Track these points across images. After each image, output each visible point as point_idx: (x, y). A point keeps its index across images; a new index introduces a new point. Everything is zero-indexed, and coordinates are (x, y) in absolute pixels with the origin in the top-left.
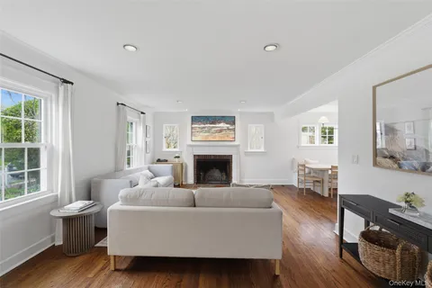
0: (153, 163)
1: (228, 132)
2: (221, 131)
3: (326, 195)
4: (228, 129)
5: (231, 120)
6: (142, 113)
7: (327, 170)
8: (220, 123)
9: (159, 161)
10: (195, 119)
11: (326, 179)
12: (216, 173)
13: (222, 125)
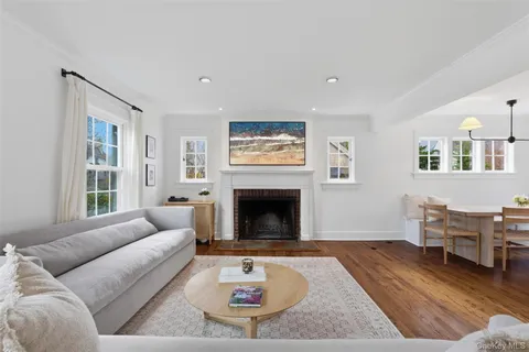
0: (161, 204)
1: (294, 149)
2: (280, 148)
3: (489, 263)
4: (293, 144)
5: (298, 129)
6: (134, 108)
7: (491, 216)
8: (279, 133)
9: (172, 199)
10: (235, 128)
11: (489, 232)
12: (272, 221)
13: (283, 137)
